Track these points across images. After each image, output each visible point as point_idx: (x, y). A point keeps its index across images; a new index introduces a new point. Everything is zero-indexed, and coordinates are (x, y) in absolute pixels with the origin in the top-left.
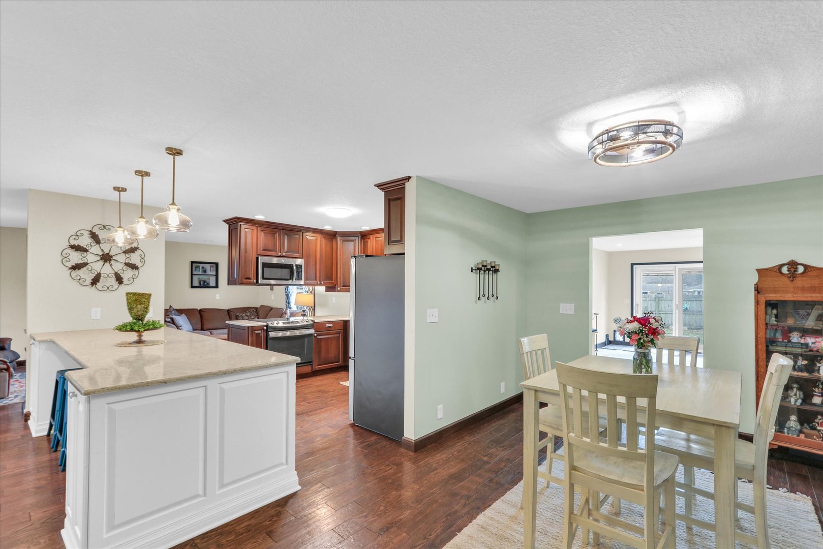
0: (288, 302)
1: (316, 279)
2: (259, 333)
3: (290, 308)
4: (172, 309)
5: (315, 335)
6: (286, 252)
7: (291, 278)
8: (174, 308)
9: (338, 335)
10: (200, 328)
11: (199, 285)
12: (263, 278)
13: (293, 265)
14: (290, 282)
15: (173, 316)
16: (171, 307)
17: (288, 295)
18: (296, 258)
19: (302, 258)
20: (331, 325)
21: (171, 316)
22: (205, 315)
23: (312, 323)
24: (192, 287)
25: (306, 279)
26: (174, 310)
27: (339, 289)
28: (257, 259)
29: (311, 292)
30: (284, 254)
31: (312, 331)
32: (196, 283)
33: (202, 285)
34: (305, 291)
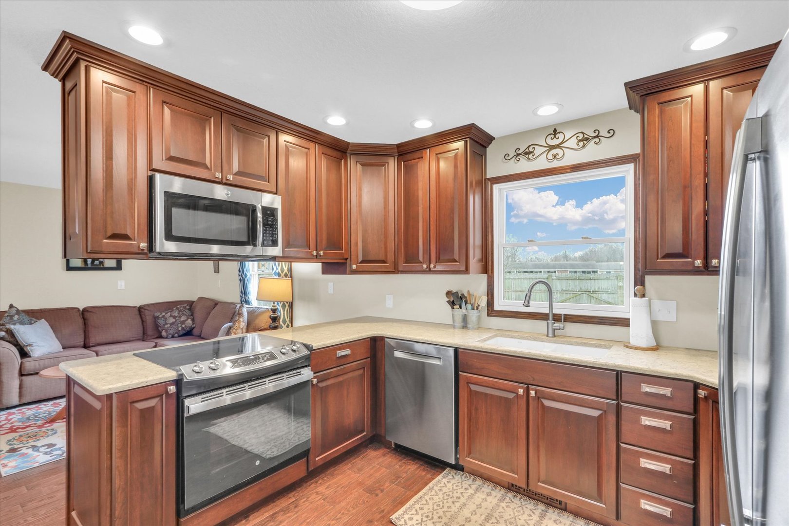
0: (244, 292)
1: (308, 246)
2: (151, 410)
3: (247, 302)
4: (13, 311)
5: (315, 381)
6: (236, 174)
7: (251, 239)
8: (20, 308)
9: (361, 372)
10: (82, 343)
11: (83, 266)
12: (169, 236)
13: (254, 210)
14: (248, 250)
15: (12, 327)
16: (11, 306)
17: (244, 280)
18: (261, 191)
19: (276, 193)
20: (347, 352)
21: (8, 326)
22: (93, 319)
23: (305, 352)
24: (69, 268)
25: (287, 244)
26: (18, 312)
27: (354, 267)
28: (151, 181)
29: (286, 275)
30: (230, 177)
31: (307, 374)
32: (77, 262)
33: (89, 266)
34: (275, 273)
